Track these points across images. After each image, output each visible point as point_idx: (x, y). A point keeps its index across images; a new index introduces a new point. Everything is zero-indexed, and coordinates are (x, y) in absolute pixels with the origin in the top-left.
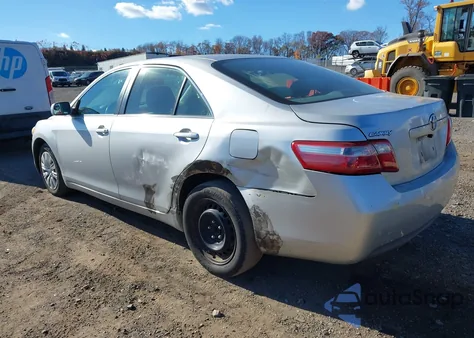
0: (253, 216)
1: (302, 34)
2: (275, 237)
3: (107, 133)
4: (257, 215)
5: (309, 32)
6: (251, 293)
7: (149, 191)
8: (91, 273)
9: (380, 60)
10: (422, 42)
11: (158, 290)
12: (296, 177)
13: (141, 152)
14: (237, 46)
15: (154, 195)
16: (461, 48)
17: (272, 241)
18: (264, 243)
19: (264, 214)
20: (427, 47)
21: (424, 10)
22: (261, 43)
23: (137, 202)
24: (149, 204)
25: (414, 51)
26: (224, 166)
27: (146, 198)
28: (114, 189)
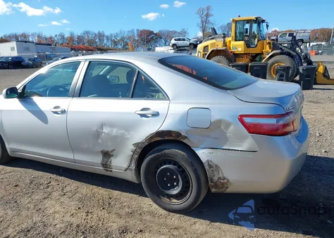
0: (207, 167)
1: (132, 31)
2: (225, 181)
3: (64, 112)
4: (210, 166)
5: (138, 30)
6: (208, 222)
7: (107, 155)
8: (78, 226)
9: (199, 52)
10: (224, 41)
11: (141, 231)
12: (242, 139)
13: (102, 126)
14: (86, 38)
15: (112, 158)
16: (248, 45)
17: (223, 184)
18: (216, 185)
19: (216, 166)
20: (228, 44)
21: (209, 19)
22: (104, 36)
23: (93, 164)
24: (105, 165)
25: (220, 47)
26: (183, 134)
27: (103, 160)
28: (69, 155)
